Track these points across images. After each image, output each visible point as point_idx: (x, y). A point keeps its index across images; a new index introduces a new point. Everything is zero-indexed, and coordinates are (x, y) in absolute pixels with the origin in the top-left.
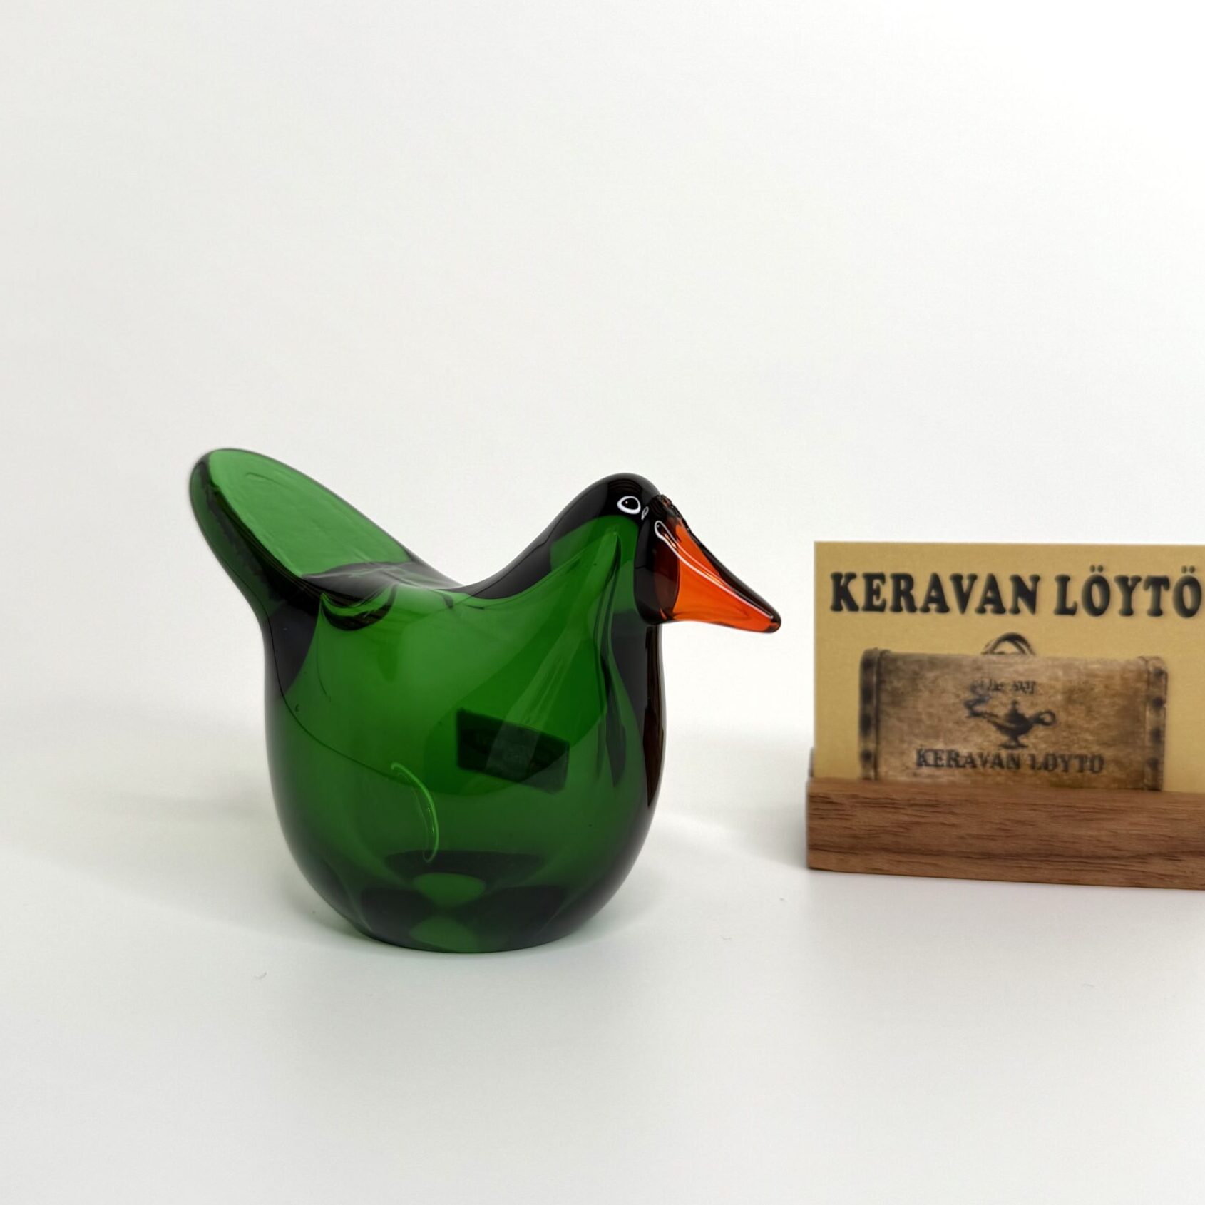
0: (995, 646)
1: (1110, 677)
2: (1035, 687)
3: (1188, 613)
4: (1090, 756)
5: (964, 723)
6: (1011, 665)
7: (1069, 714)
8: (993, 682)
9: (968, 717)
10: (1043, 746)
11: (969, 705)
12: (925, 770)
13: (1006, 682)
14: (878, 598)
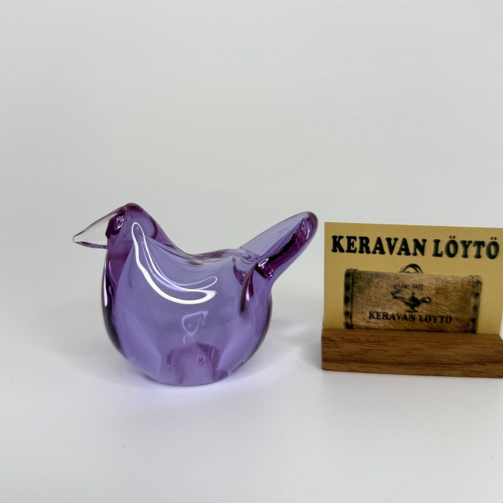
0: (405, 269)
1: (456, 284)
2: (422, 287)
3: (492, 257)
4: (446, 316)
5: (391, 301)
6: (412, 277)
7: (437, 299)
8: (404, 284)
9: (392, 299)
10: (425, 312)
11: (393, 294)
12: (372, 320)
13: (410, 284)
14: (353, 247)
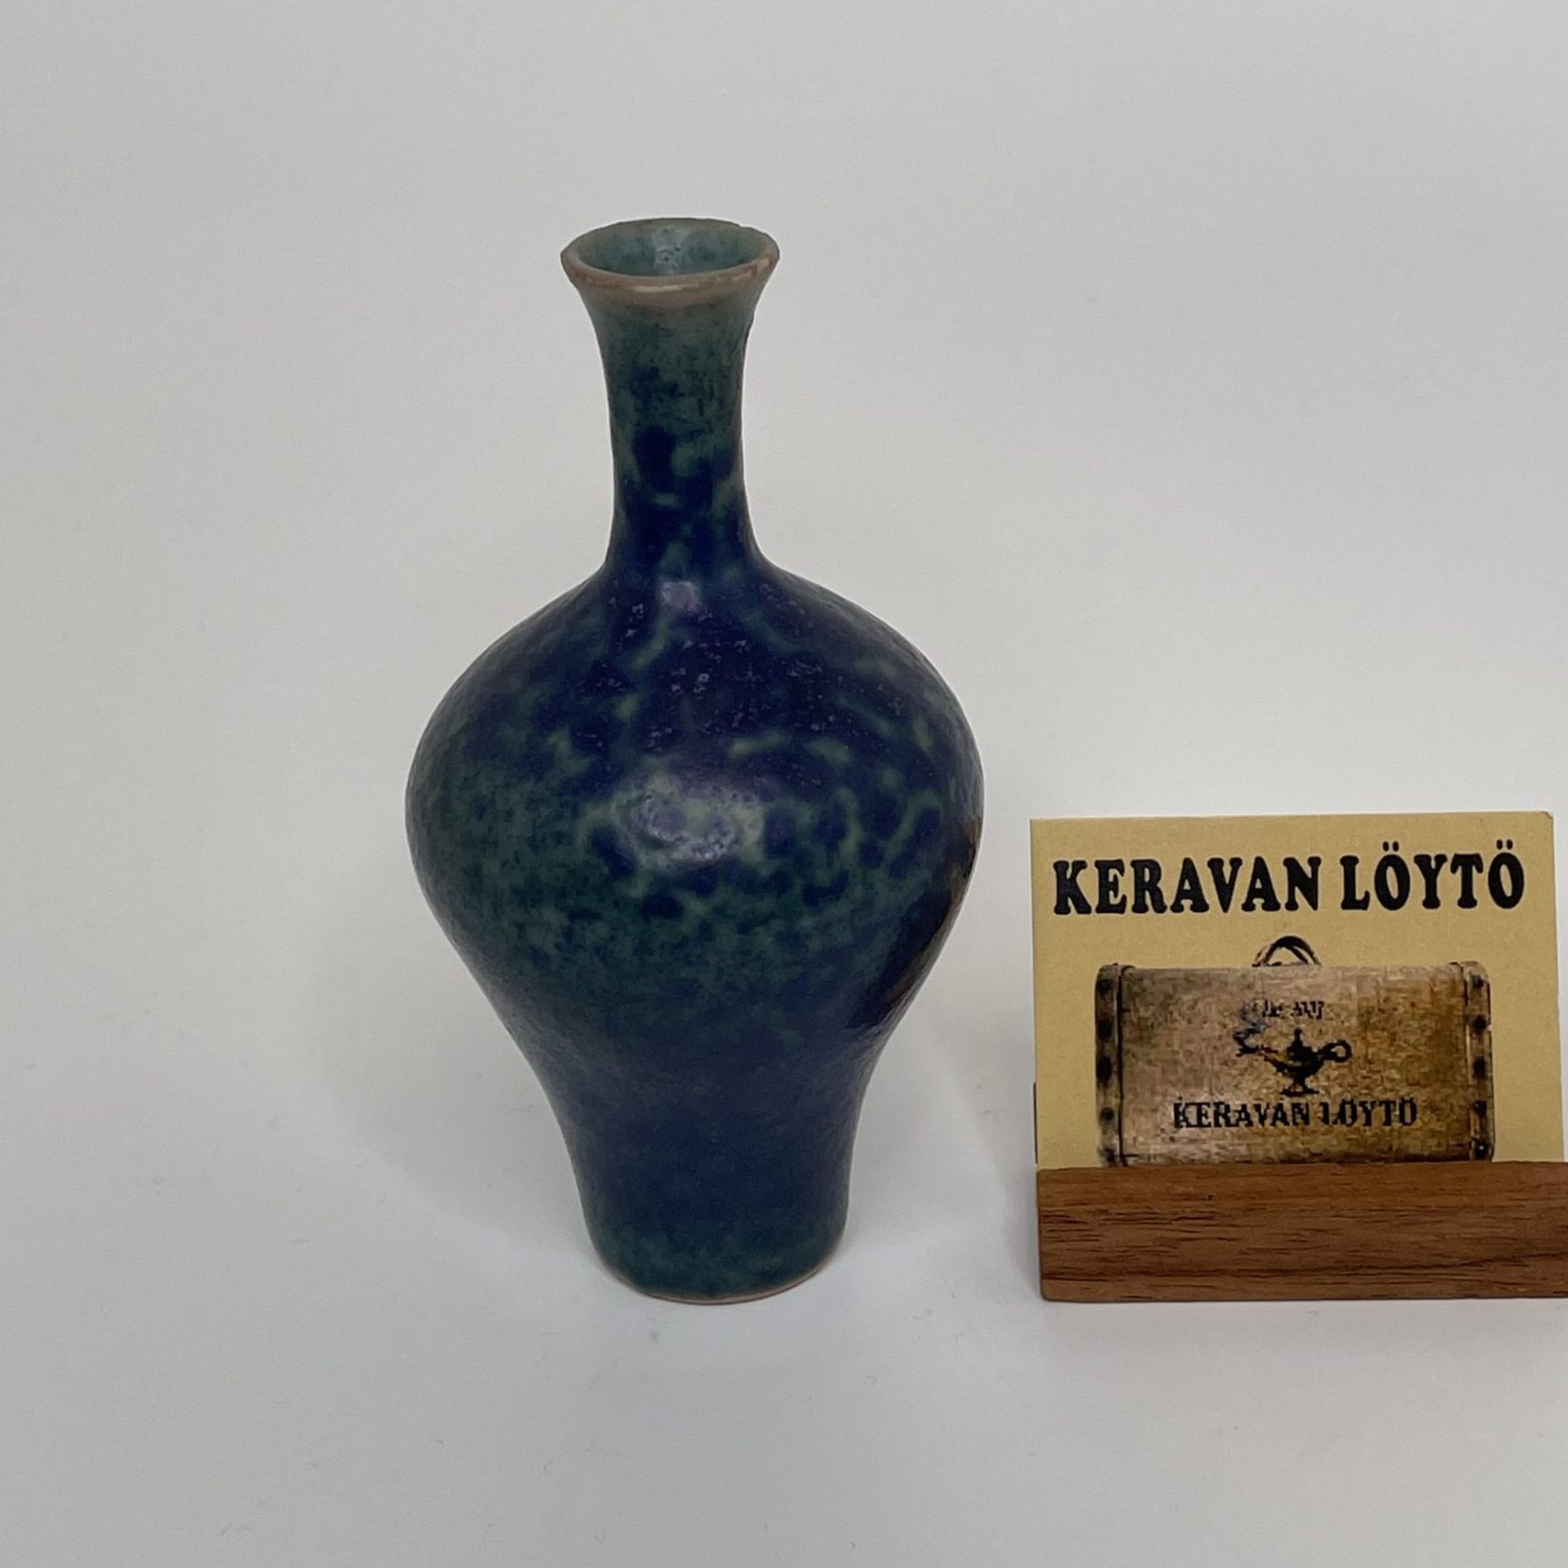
0: (1269, 955)
1: (1415, 992)
2: (1323, 1009)
3: (1506, 902)
4: (1398, 1102)
5: (1235, 1062)
6: (1291, 980)
7: (1368, 1045)
8: (1269, 1004)
9: (1238, 1055)
10: (1337, 1090)
12: (1184, 1131)
13: (1287, 1004)
14: (1116, 896)
